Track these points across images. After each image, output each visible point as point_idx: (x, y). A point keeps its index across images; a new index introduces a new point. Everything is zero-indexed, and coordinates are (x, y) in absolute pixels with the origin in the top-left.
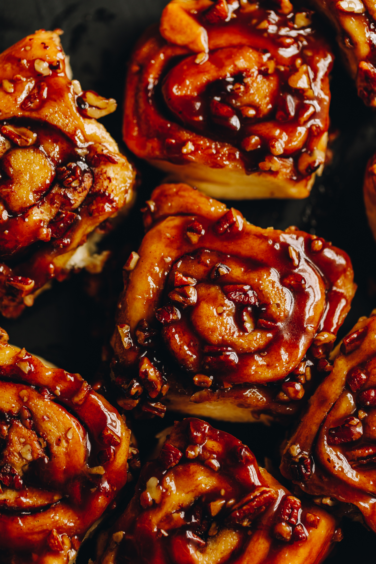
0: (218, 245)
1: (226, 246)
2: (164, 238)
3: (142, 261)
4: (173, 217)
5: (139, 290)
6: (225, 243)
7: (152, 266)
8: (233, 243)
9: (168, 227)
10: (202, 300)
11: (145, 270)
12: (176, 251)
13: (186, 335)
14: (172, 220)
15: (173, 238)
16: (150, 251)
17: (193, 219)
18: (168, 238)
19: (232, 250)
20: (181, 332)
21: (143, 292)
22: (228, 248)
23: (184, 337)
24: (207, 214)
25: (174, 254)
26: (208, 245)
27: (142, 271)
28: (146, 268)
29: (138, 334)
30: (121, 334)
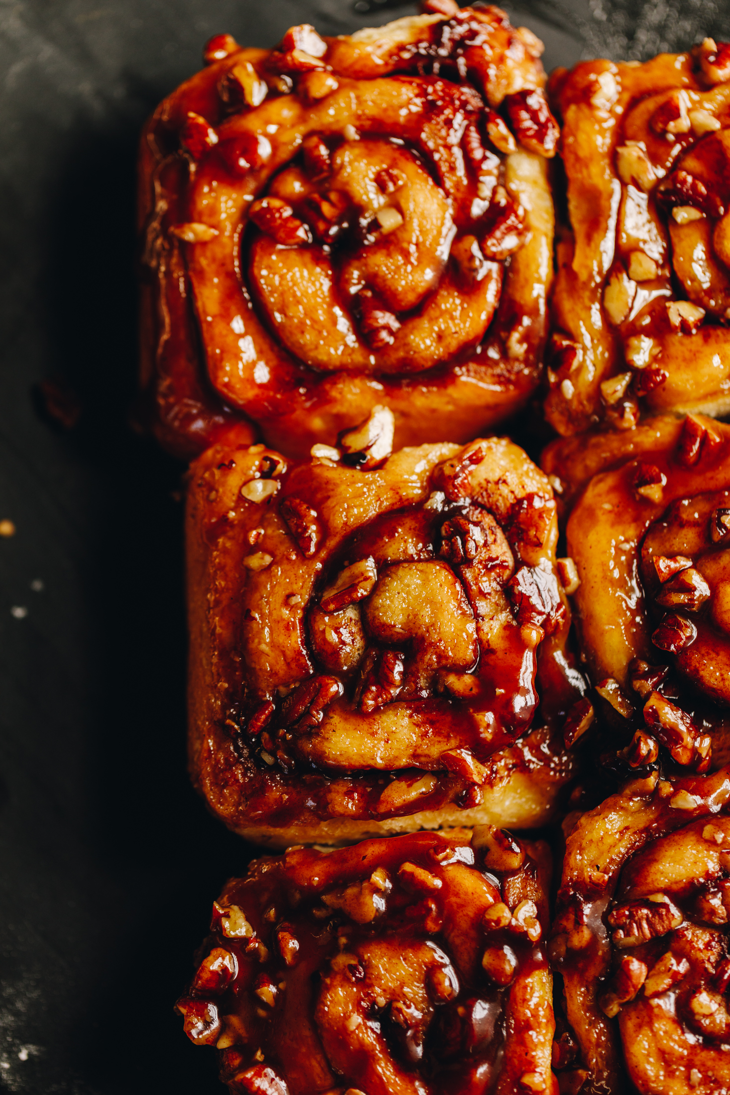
0: (697, 483)
1: (712, 478)
2: (603, 514)
3: (584, 568)
4: (601, 476)
5: (604, 616)
6: (709, 475)
7: (605, 568)
8: (720, 468)
9: (600, 495)
10: (718, 583)
11: (596, 580)
12: (633, 525)
13: (722, 653)
14: (600, 481)
15: (618, 507)
16: (589, 545)
17: (636, 464)
18: (610, 512)
19: (725, 478)
20: (710, 652)
21: (611, 616)
22: (717, 480)
23: (720, 657)
24: (656, 445)
25: (632, 531)
26: (681, 491)
27: (593, 584)
28: (596, 576)
29: (638, 685)
30: (608, 698)
